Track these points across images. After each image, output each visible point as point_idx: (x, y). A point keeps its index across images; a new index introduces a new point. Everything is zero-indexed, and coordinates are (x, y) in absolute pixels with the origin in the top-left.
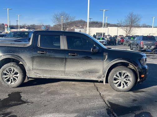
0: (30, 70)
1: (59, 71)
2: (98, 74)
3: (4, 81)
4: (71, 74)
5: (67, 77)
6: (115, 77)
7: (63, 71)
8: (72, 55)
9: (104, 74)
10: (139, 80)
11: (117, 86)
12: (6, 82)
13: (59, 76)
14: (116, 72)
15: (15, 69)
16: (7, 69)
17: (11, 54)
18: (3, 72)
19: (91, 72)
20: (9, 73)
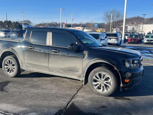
0: (22, 63)
1: (44, 66)
3: (5, 71)
4: (54, 70)
6: (94, 78)
7: (47, 66)
8: (55, 52)
9: (83, 74)
10: (121, 85)
11: (96, 88)
12: (7, 72)
14: (95, 72)
15: (12, 61)
16: (8, 61)
18: (5, 63)
19: (71, 70)
20: (9, 64)
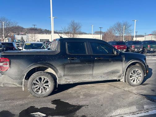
0: (61, 77)
1: (88, 75)
2: (118, 74)
3: (34, 92)
4: (97, 76)
5: (94, 79)
7: (91, 74)
9: (123, 74)
10: (145, 75)
12: (36, 92)
13: (87, 80)
14: (131, 70)
15: (46, 78)
16: (37, 79)
17: (42, 62)
18: (32, 82)
19: (113, 72)
20: (39, 82)
